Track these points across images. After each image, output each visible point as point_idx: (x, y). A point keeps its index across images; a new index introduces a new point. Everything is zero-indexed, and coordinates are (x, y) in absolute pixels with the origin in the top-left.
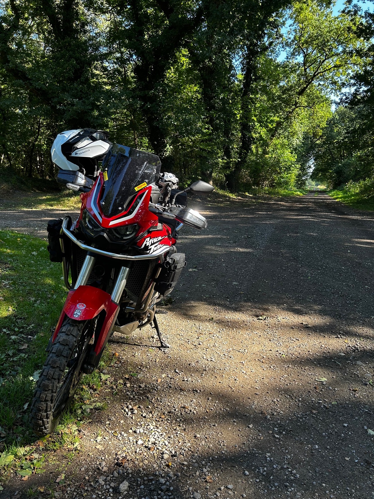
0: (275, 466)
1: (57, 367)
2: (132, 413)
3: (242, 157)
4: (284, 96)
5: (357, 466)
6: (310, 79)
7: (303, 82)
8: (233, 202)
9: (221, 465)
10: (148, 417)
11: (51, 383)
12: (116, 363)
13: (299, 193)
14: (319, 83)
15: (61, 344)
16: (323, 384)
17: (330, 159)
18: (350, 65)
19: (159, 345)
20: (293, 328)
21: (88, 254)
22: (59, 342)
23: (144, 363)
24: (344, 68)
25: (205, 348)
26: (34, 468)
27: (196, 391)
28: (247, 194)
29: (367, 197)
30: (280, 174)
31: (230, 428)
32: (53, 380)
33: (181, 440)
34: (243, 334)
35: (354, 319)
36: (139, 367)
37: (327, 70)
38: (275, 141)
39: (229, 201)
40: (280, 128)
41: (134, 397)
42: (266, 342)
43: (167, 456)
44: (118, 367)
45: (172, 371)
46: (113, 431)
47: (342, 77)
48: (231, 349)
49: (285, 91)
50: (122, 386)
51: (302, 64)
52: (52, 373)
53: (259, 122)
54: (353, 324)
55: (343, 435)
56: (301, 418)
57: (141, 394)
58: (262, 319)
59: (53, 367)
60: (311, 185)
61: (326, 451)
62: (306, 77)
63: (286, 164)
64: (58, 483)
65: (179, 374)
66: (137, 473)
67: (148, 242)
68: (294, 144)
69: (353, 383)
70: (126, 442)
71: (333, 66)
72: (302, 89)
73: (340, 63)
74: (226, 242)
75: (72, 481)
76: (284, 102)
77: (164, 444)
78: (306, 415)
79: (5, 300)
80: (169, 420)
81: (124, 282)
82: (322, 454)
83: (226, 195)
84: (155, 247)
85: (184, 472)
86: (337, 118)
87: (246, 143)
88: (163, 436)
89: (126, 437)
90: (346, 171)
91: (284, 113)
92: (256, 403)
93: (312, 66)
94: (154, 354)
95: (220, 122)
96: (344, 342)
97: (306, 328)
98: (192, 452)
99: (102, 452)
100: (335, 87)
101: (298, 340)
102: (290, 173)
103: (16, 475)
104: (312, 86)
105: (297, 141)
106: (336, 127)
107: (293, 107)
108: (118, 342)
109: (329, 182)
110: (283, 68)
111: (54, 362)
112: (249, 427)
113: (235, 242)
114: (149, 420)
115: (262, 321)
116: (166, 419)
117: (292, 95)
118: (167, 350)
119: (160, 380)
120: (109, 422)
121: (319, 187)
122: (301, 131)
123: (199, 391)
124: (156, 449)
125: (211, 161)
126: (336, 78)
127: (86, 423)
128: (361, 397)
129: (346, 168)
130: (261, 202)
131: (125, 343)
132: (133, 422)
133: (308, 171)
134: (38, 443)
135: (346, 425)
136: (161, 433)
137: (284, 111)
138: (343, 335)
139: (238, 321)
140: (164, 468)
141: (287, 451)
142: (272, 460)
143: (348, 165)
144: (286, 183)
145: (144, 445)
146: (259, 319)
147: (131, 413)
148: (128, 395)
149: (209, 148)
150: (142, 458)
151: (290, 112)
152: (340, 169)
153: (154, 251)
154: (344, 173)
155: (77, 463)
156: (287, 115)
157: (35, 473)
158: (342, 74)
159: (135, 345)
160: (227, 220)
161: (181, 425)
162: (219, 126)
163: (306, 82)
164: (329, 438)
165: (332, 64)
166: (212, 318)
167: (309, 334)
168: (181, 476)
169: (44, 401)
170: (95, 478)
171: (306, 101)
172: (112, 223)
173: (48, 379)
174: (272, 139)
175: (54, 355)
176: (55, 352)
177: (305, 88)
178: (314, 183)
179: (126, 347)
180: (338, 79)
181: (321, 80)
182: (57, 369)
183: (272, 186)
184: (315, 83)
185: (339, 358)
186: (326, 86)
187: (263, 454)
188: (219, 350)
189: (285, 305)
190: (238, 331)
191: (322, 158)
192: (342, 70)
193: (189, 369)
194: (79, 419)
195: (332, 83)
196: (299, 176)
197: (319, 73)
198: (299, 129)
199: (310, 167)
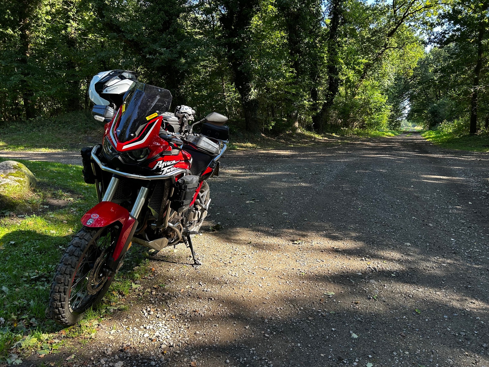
0: (254, 357)
1: (69, 264)
2: (149, 314)
3: (329, 98)
4: (374, 38)
5: (329, 361)
6: (400, 21)
7: (392, 24)
8: (318, 143)
9: (208, 355)
10: (161, 317)
11: (63, 277)
12: (150, 276)
13: (390, 134)
14: (410, 24)
15: (74, 246)
16: (329, 297)
17: (425, 99)
18: (441, 5)
19: (194, 263)
20: (323, 252)
21: (113, 176)
22: (73, 244)
23: (175, 277)
24: (435, 8)
25: (233, 266)
26: (52, 349)
27: (211, 299)
28: (334, 134)
29: (459, 136)
30: (371, 115)
31: (228, 329)
32: (65, 275)
33: (182, 335)
34: (274, 255)
35: (386, 245)
36: (169, 280)
37: (417, 11)
38: (365, 82)
39: (314, 141)
40: (369, 70)
41: (155, 302)
42: (292, 263)
43: (164, 346)
44: (151, 279)
45: (197, 283)
46: (127, 327)
47: (433, 17)
48: (257, 267)
49: (374, 33)
50: (148, 293)
51: (391, 6)
52: (64, 269)
53: (347, 64)
54: (383, 249)
55: (327, 337)
56: (296, 323)
57: (162, 300)
58: (296, 244)
59: (66, 265)
60: (407, 126)
61: (306, 349)
62: (396, 18)
63: (376, 105)
64: (67, 361)
65: (202, 286)
66: (135, 357)
67: (160, 164)
68: (386, 85)
69: (358, 297)
70: (135, 334)
71: (424, 6)
72: (391, 30)
73: (430, 3)
74: (293, 178)
75: (79, 360)
76: (373, 44)
77: (166, 337)
78: (302, 320)
79: (68, 223)
80: (178, 320)
81: (143, 199)
82: (302, 351)
83: (312, 136)
84: (168, 169)
85: (174, 358)
86: (431, 58)
87: (333, 86)
88: (168, 332)
89: (136, 332)
90: (442, 111)
91: (374, 55)
92: (260, 309)
93: (402, 7)
94: (187, 270)
95: (305, 66)
96: (366, 264)
97: (336, 251)
98: (188, 344)
99: (112, 341)
100: (426, 27)
101: (323, 261)
102: (381, 114)
103: (36, 353)
104: (402, 27)
105: (388, 83)
106: (431, 67)
107: (382, 48)
108: (158, 260)
109: (426, 123)
110: (372, 10)
111: (67, 260)
112: (245, 328)
113: (301, 178)
114: (161, 319)
115: (296, 245)
116: (175, 319)
117: (382, 37)
118: (198, 267)
119: (183, 289)
120: (126, 320)
121: (416, 128)
122: (392, 72)
123: (213, 299)
124: (157, 341)
125: (297, 104)
126: (427, 18)
127: (107, 320)
128: (360, 309)
129: (440, 108)
130: (346, 143)
131: (164, 261)
132: (147, 321)
133: (403, 112)
134: (62, 332)
135: (334, 329)
136: (166, 330)
137: (373, 53)
138: (369, 258)
139: (274, 245)
140: (159, 354)
141: (271, 347)
142: (254, 353)
143: (443, 105)
144: (378, 124)
145: (149, 338)
146: (294, 244)
147: (147, 314)
148: (151, 300)
149: (294, 91)
150: (143, 347)
151: (379, 54)
152: (435, 109)
153: (166, 173)
154: (439, 113)
155: (88, 348)
156: (376, 56)
157: (52, 353)
158: (433, 14)
159: (173, 262)
160: (303, 158)
161: (187, 324)
162: (304, 69)
163: (396, 23)
164: (314, 338)
165: (422, 4)
166: (251, 242)
167: (336, 257)
168: (171, 361)
169: (58, 292)
170: (99, 359)
171: (396, 42)
172: (125, 147)
173: (61, 274)
174: (361, 81)
175: (67, 254)
176: (68, 252)
177: (395, 30)
178: (410, 124)
179: (163, 264)
180: (429, 19)
181: (411, 21)
182: (69, 266)
183: (362, 127)
184: (406, 24)
185: (355, 277)
186: (417, 26)
187: (248, 348)
188: (246, 267)
189: (324, 232)
190: (270, 253)
191: (416, 99)
192: (433, 10)
193: (213, 281)
194: (102, 316)
195: (423, 24)
196: (392, 117)
197: (408, 14)
198: (391, 70)
199: (405, 108)
